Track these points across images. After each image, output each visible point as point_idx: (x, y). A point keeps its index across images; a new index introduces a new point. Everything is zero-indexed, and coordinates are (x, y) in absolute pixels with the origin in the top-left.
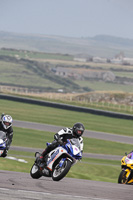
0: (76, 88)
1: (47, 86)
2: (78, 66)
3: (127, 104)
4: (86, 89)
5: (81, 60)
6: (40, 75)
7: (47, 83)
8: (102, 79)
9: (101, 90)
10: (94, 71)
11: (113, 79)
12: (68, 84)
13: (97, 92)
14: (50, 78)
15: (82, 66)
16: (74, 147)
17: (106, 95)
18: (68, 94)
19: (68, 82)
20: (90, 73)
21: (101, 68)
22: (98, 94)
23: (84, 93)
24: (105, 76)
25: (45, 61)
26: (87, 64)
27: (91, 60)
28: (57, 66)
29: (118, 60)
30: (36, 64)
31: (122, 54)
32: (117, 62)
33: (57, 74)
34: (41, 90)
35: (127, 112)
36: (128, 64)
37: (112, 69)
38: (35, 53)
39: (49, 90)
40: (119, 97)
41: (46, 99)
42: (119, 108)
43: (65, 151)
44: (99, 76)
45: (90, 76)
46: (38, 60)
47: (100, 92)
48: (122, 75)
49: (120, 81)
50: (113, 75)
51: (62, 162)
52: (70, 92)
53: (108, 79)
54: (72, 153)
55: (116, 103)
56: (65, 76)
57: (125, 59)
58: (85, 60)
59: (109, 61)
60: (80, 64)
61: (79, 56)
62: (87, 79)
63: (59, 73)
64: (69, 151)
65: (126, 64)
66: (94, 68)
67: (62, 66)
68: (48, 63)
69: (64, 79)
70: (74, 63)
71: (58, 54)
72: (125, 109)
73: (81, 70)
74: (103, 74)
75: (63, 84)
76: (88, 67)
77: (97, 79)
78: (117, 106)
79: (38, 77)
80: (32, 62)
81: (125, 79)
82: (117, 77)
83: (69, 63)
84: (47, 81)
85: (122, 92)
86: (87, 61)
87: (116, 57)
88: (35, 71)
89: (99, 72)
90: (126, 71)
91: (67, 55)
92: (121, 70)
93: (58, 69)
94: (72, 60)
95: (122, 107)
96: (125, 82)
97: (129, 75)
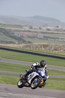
0: (24, 42)
1: (10, 41)
2: (25, 31)
3: (49, 49)
4: (29, 42)
5: (26, 28)
6: (6, 35)
7: (10, 39)
8: (37, 37)
9: (36, 43)
10: (33, 33)
11: (42, 37)
12: (20, 39)
13: (34, 43)
14: (12, 37)
15: (27, 31)
16: (42, 72)
17: (39, 45)
18: (20, 45)
19: (20, 38)
20: (31, 34)
21: (36, 32)
22: (35, 45)
23: (28, 44)
24: (38, 36)
25: (9, 28)
26: (30, 30)
27: (31, 28)
28: (15, 31)
29: (44, 28)
30: (4, 30)
31: (47, 25)
32: (44, 29)
33: (15, 35)
34: (7, 43)
35: (49, 53)
36: (50, 30)
37: (42, 33)
38: (4, 25)
39: (11, 42)
40: (45, 46)
41: (9, 47)
42: (45, 52)
44: (36, 36)
45: (31, 36)
46: (5, 28)
47: (36, 44)
48: (46, 35)
49: (46, 38)
50: (42, 35)
51: (36, 80)
52: (21, 44)
53: (40, 37)
54: (41, 75)
55: (44, 49)
56: (19, 36)
57: (48, 27)
58: (28, 28)
59: (40, 29)
60: (26, 30)
61: (26, 26)
62: (30, 37)
63: (16, 34)
64: (40, 74)
65: (48, 30)
66: (33, 32)
67: (17, 31)
68: (10, 29)
69: (18, 37)
70: (23, 30)
71: (16, 25)
72: (48, 52)
73: (26, 33)
74: (37, 35)
75: (18, 40)
76: (30, 31)
77: (34, 37)
78: (44, 50)
79: (5, 36)
80: (3, 29)
81: (48, 37)
82: (44, 36)
83: (21, 29)
84: (10, 38)
85: (47, 44)
86: (30, 28)
87: (44, 26)
88: (4, 33)
89: (36, 34)
90: (49, 33)
91: (20, 26)
92: (46, 33)
93: (15, 32)
94: (22, 28)
95: (47, 51)
96: (48, 39)
97: (50, 35)
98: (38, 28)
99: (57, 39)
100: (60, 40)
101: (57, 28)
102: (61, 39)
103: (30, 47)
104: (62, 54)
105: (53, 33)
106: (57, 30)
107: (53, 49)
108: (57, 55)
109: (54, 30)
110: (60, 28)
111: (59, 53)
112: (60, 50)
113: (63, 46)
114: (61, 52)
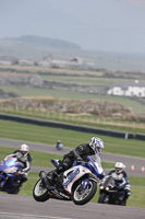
3: (56, 110)
4: (12, 95)
8: (28, 83)
9: (28, 96)
10: (20, 75)
11: (42, 83)
13: (24, 97)
15: (7, 70)
17: (34, 101)
20: (15, 77)
21: (27, 72)
22: (25, 100)
23: (10, 100)
24: (32, 80)
26: (13, 67)
27: (17, 63)
29: (46, 63)
31: (51, 56)
32: (45, 65)
35: (57, 119)
36: (57, 67)
37: (40, 73)
40: (47, 103)
42: (48, 116)
43: (88, 171)
44: (26, 81)
45: (16, 80)
49: (49, 85)
50: (40, 79)
55: (44, 110)
57: (54, 62)
58: (10, 63)
59: (36, 64)
60: (5, 67)
62: (13, 83)
65: (55, 67)
66: (19, 72)
72: (54, 116)
73: (6, 74)
74: (29, 78)
76: (13, 71)
77: (23, 84)
78: (45, 113)
81: (54, 83)
82: (45, 82)
85: (50, 98)
86: (13, 64)
87: (44, 59)
89: (26, 76)
90: (55, 74)
92: (50, 74)
95: (51, 114)
96: (55, 87)
97: (57, 79)
98: (32, 62)
99: (74, 88)
100: (81, 90)
101: (74, 63)
102: (84, 87)
103: (14, 105)
104: (86, 120)
105: (65, 75)
106: (74, 68)
107: (64, 109)
108: (74, 122)
109: (67, 67)
110: (80, 62)
111: (79, 119)
112: (82, 111)
113: (88, 102)
114: (83, 117)
